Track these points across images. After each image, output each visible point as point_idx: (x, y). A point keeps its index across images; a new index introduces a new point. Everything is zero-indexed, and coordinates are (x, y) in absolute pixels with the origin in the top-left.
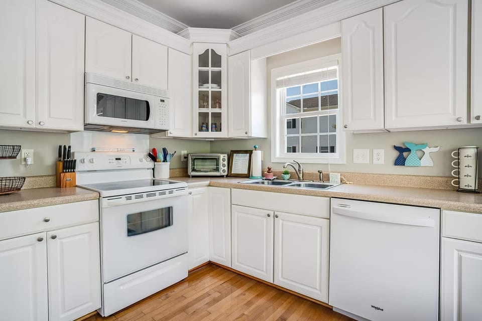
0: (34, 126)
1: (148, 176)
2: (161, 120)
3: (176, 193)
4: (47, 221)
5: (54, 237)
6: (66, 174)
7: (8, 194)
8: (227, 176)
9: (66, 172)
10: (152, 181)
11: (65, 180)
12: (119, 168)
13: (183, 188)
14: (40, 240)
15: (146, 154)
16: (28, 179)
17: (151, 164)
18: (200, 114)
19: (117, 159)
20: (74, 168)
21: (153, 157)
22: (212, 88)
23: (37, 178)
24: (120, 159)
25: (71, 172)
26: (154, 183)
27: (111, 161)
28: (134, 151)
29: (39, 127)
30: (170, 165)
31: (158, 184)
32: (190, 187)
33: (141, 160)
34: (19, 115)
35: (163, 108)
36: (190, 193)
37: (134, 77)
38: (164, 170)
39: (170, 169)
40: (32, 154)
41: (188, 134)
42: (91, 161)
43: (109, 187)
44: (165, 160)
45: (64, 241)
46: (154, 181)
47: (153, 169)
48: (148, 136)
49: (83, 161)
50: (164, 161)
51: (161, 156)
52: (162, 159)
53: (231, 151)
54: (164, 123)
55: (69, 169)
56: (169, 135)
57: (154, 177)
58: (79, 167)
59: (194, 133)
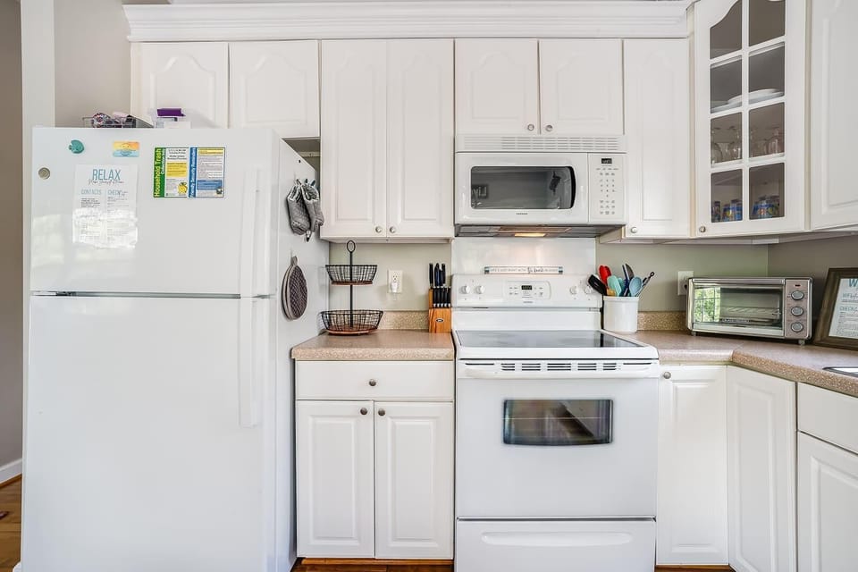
0: (384, 234)
1: (589, 323)
2: (605, 205)
3: (622, 370)
4: (373, 384)
5: (382, 413)
6: (437, 310)
7: (357, 335)
8: (810, 342)
9: (436, 307)
10: (599, 338)
11: (434, 320)
12: (525, 305)
13: (646, 361)
14: (364, 412)
15: (586, 277)
16: (389, 314)
17: (595, 299)
18: (716, 178)
19: (524, 287)
20: (448, 300)
21: (599, 284)
22: (751, 102)
23: (407, 314)
24: (529, 288)
25: (444, 307)
26: (602, 342)
27: (513, 291)
28: (561, 272)
29: (391, 235)
30: (639, 303)
31: (611, 345)
32: (663, 361)
33: (573, 292)
34: (366, 220)
35: (610, 177)
36: (667, 377)
37: (545, 124)
38: (626, 314)
39: (639, 312)
40: (401, 278)
41: (683, 231)
42: (478, 291)
43: (502, 340)
44: (626, 292)
45: (398, 422)
46: (602, 335)
47: (602, 310)
48: (593, 240)
49: (463, 290)
50: (622, 295)
51: (615, 283)
52: (619, 290)
53: (830, 270)
54: (610, 210)
55: (441, 303)
56: (629, 235)
57: (602, 328)
58: (457, 299)
59: (699, 225)
